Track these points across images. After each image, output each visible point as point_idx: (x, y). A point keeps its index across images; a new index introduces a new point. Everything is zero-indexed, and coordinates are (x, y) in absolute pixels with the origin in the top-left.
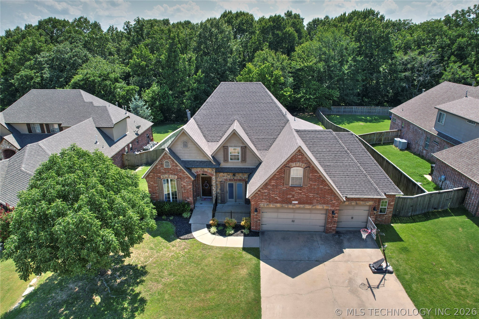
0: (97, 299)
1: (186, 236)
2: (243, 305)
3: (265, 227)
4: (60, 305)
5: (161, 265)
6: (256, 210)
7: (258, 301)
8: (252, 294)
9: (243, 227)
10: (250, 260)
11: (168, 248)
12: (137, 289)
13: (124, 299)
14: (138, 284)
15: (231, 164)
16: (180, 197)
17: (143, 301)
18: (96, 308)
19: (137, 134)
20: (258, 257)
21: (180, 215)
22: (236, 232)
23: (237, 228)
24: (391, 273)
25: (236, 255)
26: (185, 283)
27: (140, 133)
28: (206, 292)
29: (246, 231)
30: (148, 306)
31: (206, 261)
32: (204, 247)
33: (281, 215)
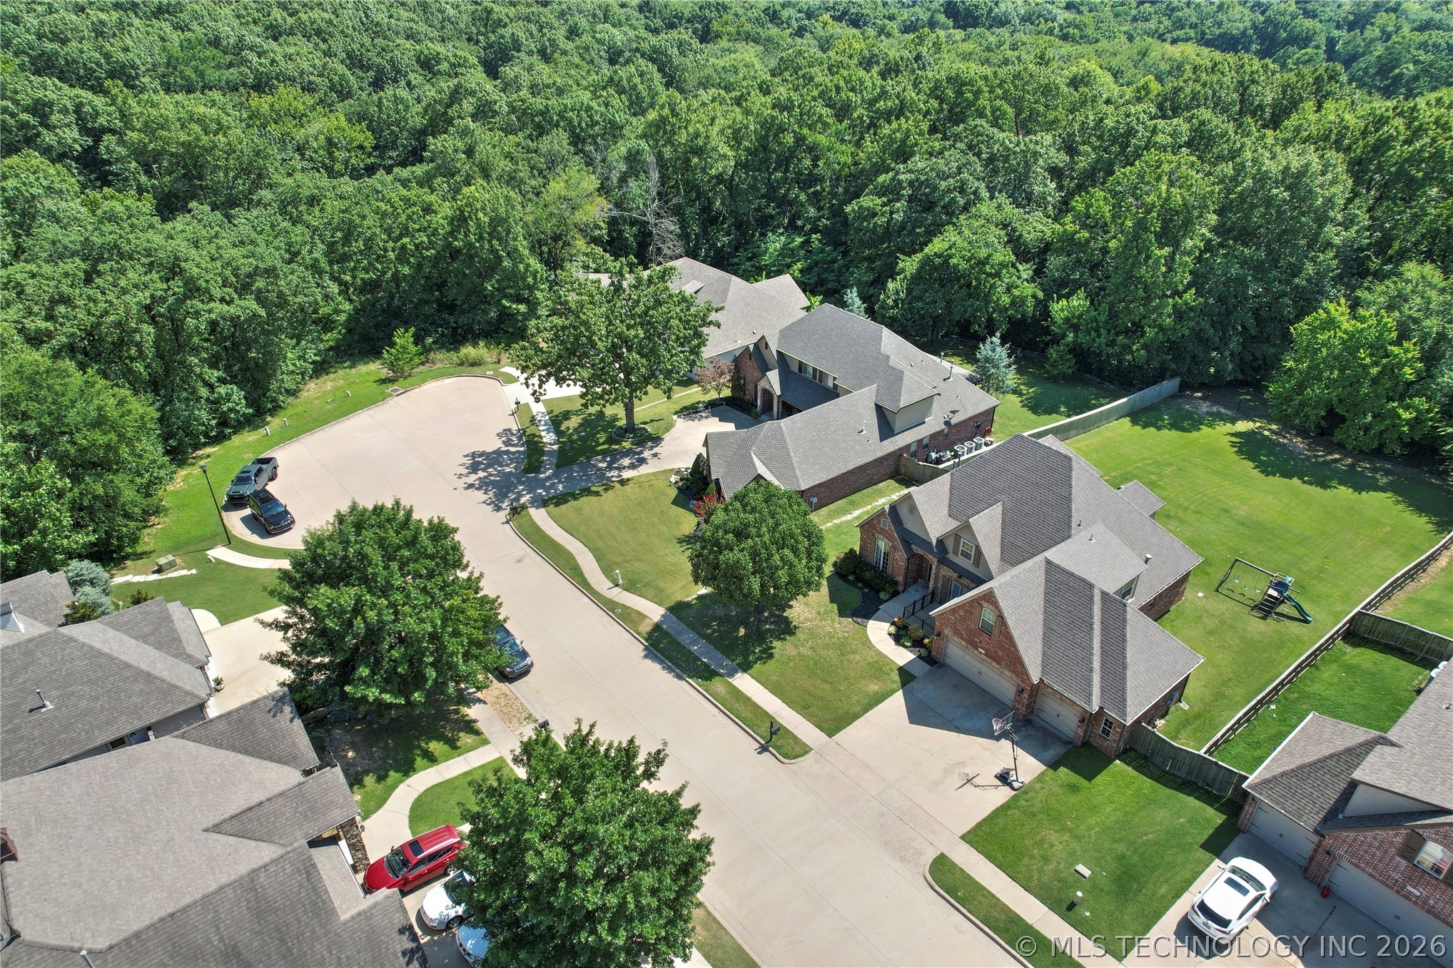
0: (742, 632)
1: (860, 620)
2: (841, 711)
3: (948, 661)
4: (714, 619)
5: (812, 634)
6: (938, 635)
7: (856, 716)
8: (858, 709)
9: (924, 646)
10: (893, 682)
11: (833, 621)
12: (776, 644)
13: (760, 645)
14: (780, 639)
15: (960, 560)
16: (889, 570)
17: (771, 656)
18: (737, 638)
19: (947, 423)
20: (903, 685)
21: (878, 592)
22: (913, 646)
23: (917, 643)
24: (1013, 789)
25: (886, 669)
26: (815, 664)
27: (953, 422)
28: (825, 681)
29: (923, 651)
30: (771, 663)
31: (852, 657)
32: (866, 642)
33: (967, 657)
